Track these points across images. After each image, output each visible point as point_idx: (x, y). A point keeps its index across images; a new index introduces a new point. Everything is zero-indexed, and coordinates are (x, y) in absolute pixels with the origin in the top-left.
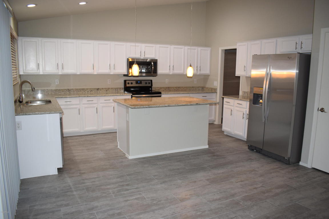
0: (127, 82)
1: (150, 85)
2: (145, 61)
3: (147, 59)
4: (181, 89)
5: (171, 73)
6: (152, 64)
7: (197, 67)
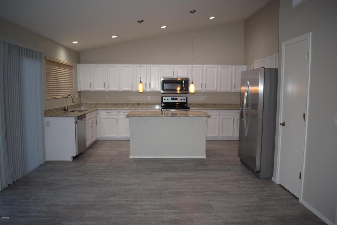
0: (164, 98)
1: (185, 101)
2: (176, 80)
3: (178, 78)
4: (218, 106)
5: (203, 91)
6: (183, 83)
7: (231, 84)
